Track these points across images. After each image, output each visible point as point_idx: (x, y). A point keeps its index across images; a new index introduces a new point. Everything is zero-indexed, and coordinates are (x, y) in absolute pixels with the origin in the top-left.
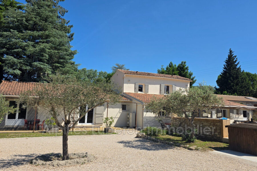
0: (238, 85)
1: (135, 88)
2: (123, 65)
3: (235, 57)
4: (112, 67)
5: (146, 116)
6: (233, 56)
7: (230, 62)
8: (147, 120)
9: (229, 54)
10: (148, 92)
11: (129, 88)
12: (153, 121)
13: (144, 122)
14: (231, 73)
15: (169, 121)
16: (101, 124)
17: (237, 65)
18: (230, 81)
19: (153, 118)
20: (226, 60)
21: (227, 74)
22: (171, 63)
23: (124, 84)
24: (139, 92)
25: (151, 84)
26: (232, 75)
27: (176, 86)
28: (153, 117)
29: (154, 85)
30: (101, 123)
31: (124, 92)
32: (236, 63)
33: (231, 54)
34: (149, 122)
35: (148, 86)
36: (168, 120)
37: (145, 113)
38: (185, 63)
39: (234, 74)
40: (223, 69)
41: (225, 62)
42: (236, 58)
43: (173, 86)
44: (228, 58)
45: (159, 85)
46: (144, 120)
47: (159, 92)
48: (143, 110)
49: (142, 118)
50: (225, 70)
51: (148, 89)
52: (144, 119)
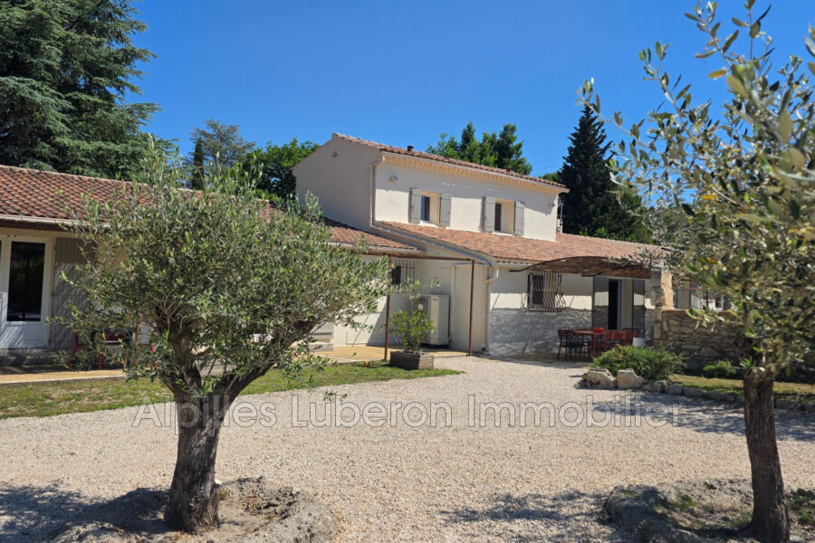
0: (607, 211)
1: (411, 208)
2: (233, 129)
3: (599, 128)
4: (193, 131)
5: (496, 307)
6: (596, 122)
7: (584, 140)
8: (498, 319)
9: (583, 114)
10: (448, 223)
11: (391, 207)
12: (514, 324)
13: (489, 327)
14: (589, 175)
15: (554, 321)
16: (326, 337)
17: (603, 151)
18: (585, 200)
19: (514, 313)
20: (574, 135)
21: (578, 175)
22: (469, 128)
23: (377, 191)
24: (422, 224)
25: (456, 196)
26: (592, 179)
27: (524, 203)
28: (516, 310)
29: (464, 200)
30: (327, 334)
31: (378, 219)
32: (602, 146)
33: (588, 116)
34: (504, 328)
35: (450, 200)
36: (553, 317)
37: (493, 296)
38: (513, 129)
39: (596, 179)
40: (565, 161)
41: (572, 140)
42: (602, 128)
43: (518, 204)
44: (578, 127)
45: (480, 201)
46: (490, 321)
47: (478, 223)
48: (488, 284)
49: (484, 315)
50: (569, 164)
51: (449, 213)
52: (490, 317)
